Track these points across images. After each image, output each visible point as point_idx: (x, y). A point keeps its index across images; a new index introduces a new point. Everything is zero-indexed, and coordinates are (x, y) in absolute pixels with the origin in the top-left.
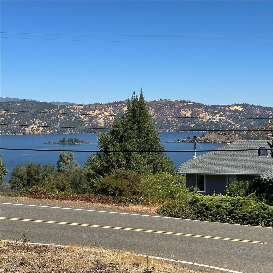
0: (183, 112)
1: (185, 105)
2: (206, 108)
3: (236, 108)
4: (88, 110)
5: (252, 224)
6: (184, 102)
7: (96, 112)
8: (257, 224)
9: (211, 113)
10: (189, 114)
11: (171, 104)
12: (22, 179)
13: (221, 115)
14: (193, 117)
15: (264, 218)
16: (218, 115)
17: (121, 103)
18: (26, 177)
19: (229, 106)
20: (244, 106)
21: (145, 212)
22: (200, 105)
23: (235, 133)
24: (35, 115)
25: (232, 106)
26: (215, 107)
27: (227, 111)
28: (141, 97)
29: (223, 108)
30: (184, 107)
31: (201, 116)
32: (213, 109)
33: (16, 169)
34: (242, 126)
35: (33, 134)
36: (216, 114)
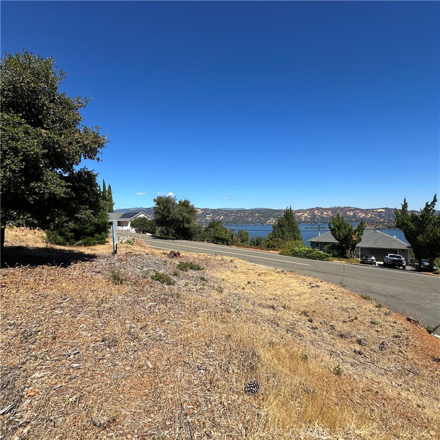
0: (348, 213)
1: (349, 209)
2: (362, 211)
3: (381, 210)
4: (296, 213)
5: (313, 259)
6: (349, 207)
7: (301, 214)
8: (315, 259)
9: (365, 213)
10: (352, 214)
11: (341, 209)
12: (254, 243)
13: (371, 214)
14: (354, 216)
15: (318, 257)
16: (369, 214)
17: (313, 209)
18: (256, 242)
19: (376, 209)
20: (386, 209)
21: (274, 253)
22: (359, 209)
23: (380, 224)
24: (271, 216)
25: (378, 209)
26: (367, 210)
27: (375, 212)
28: (291, 209)
29: (372, 210)
30: (349, 210)
31: (359, 215)
32: (366, 211)
33: (252, 239)
34: (385, 220)
35: (270, 224)
36: (368, 214)
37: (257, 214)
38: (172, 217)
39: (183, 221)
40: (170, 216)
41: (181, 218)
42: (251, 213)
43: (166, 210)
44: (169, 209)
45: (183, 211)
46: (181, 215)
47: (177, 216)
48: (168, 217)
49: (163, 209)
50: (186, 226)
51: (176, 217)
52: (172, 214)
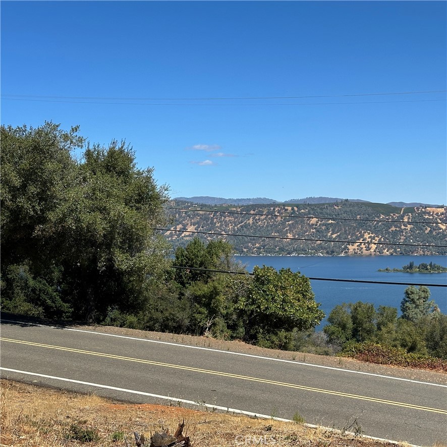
12: (344, 327)
18: (350, 325)
24: (364, 224)
33: (335, 312)
35: (361, 256)
37: (314, 221)
38: (62, 220)
39: (108, 243)
40: (52, 216)
41: (101, 227)
42: (292, 216)
43: (33, 189)
44: (46, 184)
45: (109, 195)
46: (103, 210)
47: (87, 218)
48: (42, 220)
49: (17, 182)
50: (122, 261)
51: (78, 220)
52: (63, 208)
